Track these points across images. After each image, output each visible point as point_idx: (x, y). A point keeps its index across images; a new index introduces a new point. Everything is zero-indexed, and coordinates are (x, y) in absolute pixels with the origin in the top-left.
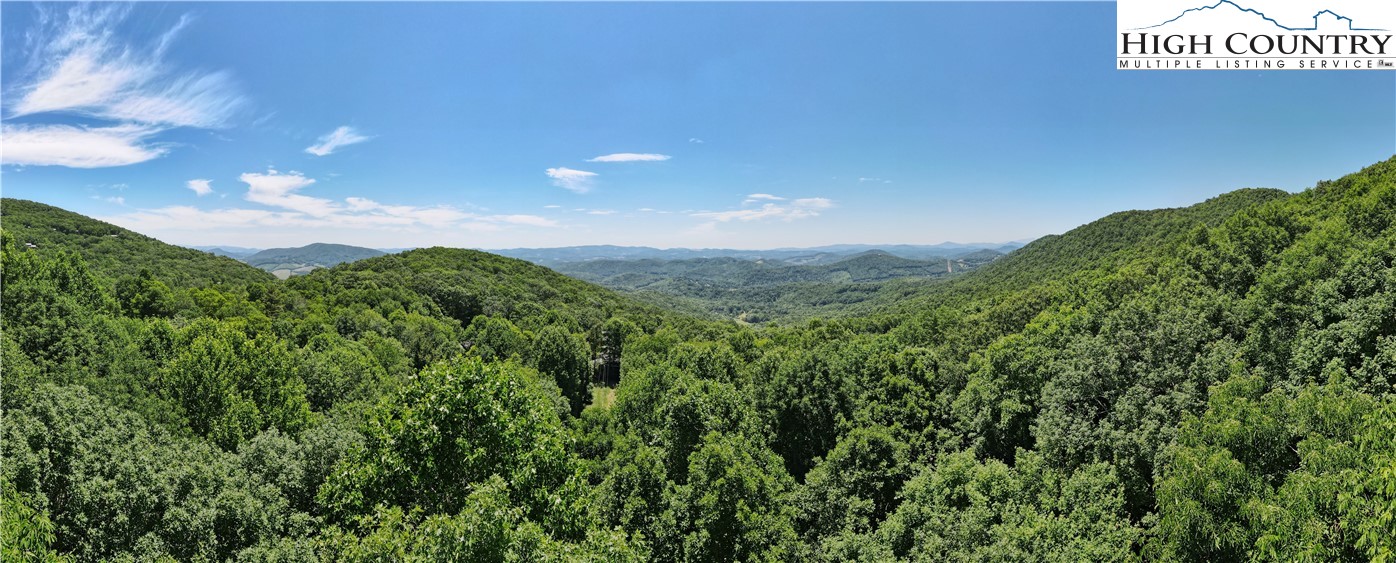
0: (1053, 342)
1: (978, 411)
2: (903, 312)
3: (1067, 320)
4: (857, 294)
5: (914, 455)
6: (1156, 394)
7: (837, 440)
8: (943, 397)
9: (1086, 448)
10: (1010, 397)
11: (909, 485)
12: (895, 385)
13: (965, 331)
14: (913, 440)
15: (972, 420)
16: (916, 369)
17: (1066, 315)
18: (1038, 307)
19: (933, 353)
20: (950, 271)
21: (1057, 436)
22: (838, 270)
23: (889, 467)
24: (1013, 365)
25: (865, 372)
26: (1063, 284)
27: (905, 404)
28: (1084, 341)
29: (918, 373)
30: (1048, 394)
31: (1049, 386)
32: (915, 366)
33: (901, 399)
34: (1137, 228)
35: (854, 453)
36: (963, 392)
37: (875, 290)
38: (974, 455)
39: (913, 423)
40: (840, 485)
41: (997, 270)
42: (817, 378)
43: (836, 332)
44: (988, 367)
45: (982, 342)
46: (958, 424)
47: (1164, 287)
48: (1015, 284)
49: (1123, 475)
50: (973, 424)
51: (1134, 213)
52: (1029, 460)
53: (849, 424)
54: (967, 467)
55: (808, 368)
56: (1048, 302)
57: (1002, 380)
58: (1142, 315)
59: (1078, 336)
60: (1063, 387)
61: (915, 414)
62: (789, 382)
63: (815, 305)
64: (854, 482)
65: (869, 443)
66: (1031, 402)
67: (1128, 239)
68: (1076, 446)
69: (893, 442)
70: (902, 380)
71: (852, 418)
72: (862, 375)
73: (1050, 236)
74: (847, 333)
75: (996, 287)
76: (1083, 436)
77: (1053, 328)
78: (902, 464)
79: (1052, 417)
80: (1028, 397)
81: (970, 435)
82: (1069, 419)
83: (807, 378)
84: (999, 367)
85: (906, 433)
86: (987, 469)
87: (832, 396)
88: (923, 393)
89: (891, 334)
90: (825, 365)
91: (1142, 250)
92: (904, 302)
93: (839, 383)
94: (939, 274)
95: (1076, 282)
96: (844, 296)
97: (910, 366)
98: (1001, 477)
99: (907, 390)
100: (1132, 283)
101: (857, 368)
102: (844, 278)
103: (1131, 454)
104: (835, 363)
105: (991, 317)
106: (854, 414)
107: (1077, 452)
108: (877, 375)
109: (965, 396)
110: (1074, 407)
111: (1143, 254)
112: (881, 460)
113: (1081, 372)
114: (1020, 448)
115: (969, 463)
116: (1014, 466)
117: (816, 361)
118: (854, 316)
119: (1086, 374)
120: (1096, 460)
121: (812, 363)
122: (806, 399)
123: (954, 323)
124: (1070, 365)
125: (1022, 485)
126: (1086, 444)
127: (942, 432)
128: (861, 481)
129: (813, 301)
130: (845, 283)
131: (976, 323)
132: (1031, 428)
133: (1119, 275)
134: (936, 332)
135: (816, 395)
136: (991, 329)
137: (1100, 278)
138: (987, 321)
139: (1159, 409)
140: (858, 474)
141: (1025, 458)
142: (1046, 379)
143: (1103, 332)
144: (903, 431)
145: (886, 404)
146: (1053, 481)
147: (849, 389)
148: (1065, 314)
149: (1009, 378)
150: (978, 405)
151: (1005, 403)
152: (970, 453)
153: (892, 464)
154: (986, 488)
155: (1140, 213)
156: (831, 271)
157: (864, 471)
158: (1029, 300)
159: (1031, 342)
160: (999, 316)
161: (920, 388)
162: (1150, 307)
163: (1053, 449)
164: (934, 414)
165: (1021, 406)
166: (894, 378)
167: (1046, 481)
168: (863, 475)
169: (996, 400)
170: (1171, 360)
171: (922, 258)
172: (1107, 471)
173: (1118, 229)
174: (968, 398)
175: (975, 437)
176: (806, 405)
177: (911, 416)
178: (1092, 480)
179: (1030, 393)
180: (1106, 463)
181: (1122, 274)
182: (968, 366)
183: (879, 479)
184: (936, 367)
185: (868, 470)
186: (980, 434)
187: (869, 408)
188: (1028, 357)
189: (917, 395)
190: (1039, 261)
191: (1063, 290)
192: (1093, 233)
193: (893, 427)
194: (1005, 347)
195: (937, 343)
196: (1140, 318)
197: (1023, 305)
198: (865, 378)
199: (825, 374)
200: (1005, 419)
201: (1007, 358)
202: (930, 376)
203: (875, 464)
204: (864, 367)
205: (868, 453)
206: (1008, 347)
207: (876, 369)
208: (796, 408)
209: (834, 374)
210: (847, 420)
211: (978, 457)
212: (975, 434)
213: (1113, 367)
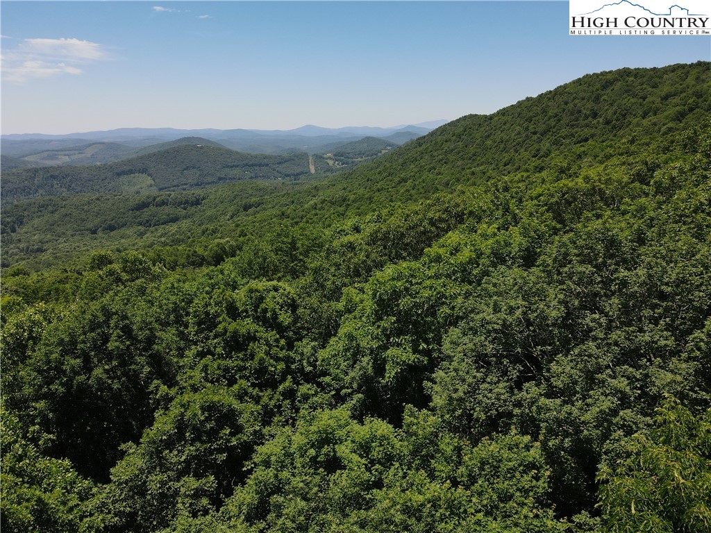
0: (464, 275)
1: (355, 363)
2: (243, 234)
3: (486, 246)
4: (167, 209)
5: (267, 417)
6: (618, 362)
7: (156, 415)
8: (306, 346)
9: (500, 415)
10: (399, 345)
11: (262, 450)
12: (236, 332)
13: (336, 258)
14: (265, 400)
15: (347, 374)
16: (265, 311)
17: (487, 236)
18: (443, 225)
19: (289, 288)
20: (313, 171)
21: (461, 394)
22: (131, 172)
23: (232, 434)
24: (405, 303)
25: (191, 320)
26: (485, 192)
27: (252, 357)
28: (511, 275)
29: (269, 315)
30: (452, 343)
31: (455, 332)
32: (263, 306)
33: (246, 350)
34: (629, 101)
35: (181, 425)
36: (333, 340)
37: (197, 202)
38: (349, 412)
39: (265, 380)
40: (164, 468)
41: (385, 170)
42: (113, 338)
43: (138, 270)
44: (369, 305)
45: (360, 273)
46: (327, 379)
47: (660, 204)
48: (413, 192)
49: (551, 457)
50: (348, 379)
51: (625, 73)
52: (422, 421)
53: (172, 392)
54: (340, 426)
55: (94, 325)
56: (460, 218)
57: (388, 322)
58: (612, 243)
59: (502, 268)
60: (475, 334)
61: (266, 368)
62: (64, 353)
63: (94, 232)
64: (185, 461)
65: (203, 409)
66: (427, 353)
67: (608, 122)
68: (487, 409)
69: (236, 405)
70: (247, 325)
71: (177, 383)
72: (186, 327)
73: (471, 116)
74: (156, 269)
75: (382, 197)
76: (499, 399)
77: (466, 254)
78: (251, 430)
79: (456, 370)
80: (423, 346)
81: (343, 392)
82: (479, 375)
83: (94, 340)
84: (385, 306)
85: (255, 392)
86: (366, 428)
87: (141, 360)
88: (277, 341)
89: (227, 265)
90: (125, 317)
91: (632, 142)
92: (243, 218)
93: (151, 340)
94: (297, 176)
95: (506, 189)
96: (146, 214)
97: (257, 307)
98: (384, 438)
99: (254, 339)
100: (601, 193)
101: (177, 316)
102: (143, 186)
103: (566, 435)
104: (139, 313)
105: (373, 240)
106: (178, 378)
107: (489, 418)
108: (207, 323)
109: (336, 344)
110: (489, 364)
111: (633, 148)
112: (222, 428)
113: (502, 315)
114: (410, 406)
115: (343, 422)
116: (401, 427)
117: (108, 314)
118: (165, 244)
119: (510, 319)
120: (514, 431)
121: (102, 319)
122: (98, 372)
123: (321, 246)
124: (488, 305)
125: (411, 447)
126: (501, 410)
127: (305, 388)
128: (194, 457)
129: (90, 225)
130: (145, 193)
131: (351, 247)
132: (426, 384)
133: (580, 180)
134: (294, 258)
135: (115, 363)
136: (373, 256)
137: (547, 186)
138: (368, 244)
139: (622, 384)
140: (190, 450)
141: (417, 418)
142: (451, 324)
143: (542, 265)
144: (250, 390)
145: (225, 359)
146: (451, 447)
147: (168, 346)
148: (485, 236)
149: (398, 321)
150: (355, 354)
151: (391, 352)
152: (343, 412)
153: (237, 429)
154: (364, 448)
155: (638, 73)
156: (119, 174)
157: (198, 445)
158: (430, 215)
159: (431, 273)
160: (386, 237)
161: (272, 335)
162: (627, 233)
163: (454, 411)
164: (293, 367)
165: (412, 357)
166: (234, 324)
167: (442, 446)
168: (197, 450)
169: (379, 347)
170: (655, 321)
171: (268, 151)
172: (528, 448)
173: (590, 105)
174: (341, 346)
175: (351, 394)
176: (99, 380)
177: (261, 371)
178: (506, 454)
179: (427, 341)
180: (527, 438)
181: (587, 179)
182: (340, 306)
183: (220, 451)
184: (293, 306)
185: (203, 442)
186: (358, 391)
187: (200, 366)
188: (426, 293)
189: (268, 344)
190: (451, 157)
191: (485, 202)
192: (544, 111)
193: (236, 387)
194: (393, 279)
195: (295, 274)
196: (607, 248)
197: (421, 221)
198: (190, 329)
199: (127, 331)
200: (391, 372)
201: (396, 295)
202: (285, 318)
203: (213, 434)
204: (188, 314)
205: (202, 423)
206: (398, 279)
207: (207, 314)
208: (84, 389)
209: (141, 329)
210: (169, 387)
211: (353, 417)
212: (349, 391)
213: (554, 314)
